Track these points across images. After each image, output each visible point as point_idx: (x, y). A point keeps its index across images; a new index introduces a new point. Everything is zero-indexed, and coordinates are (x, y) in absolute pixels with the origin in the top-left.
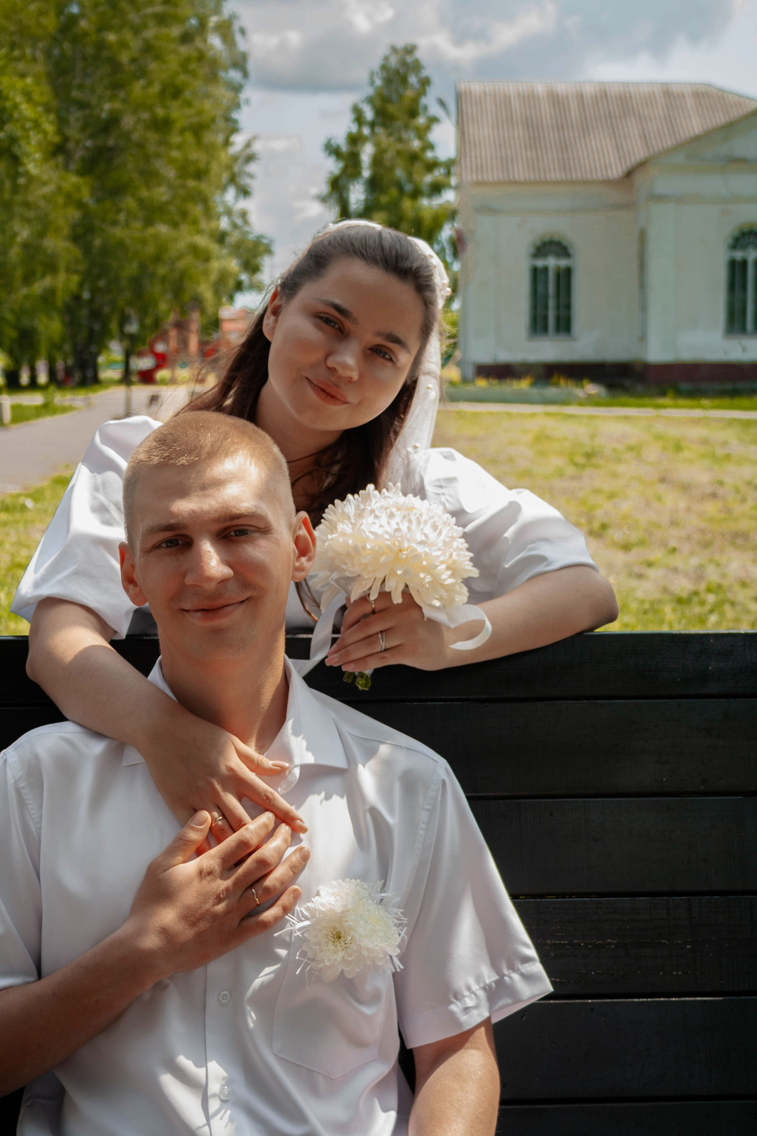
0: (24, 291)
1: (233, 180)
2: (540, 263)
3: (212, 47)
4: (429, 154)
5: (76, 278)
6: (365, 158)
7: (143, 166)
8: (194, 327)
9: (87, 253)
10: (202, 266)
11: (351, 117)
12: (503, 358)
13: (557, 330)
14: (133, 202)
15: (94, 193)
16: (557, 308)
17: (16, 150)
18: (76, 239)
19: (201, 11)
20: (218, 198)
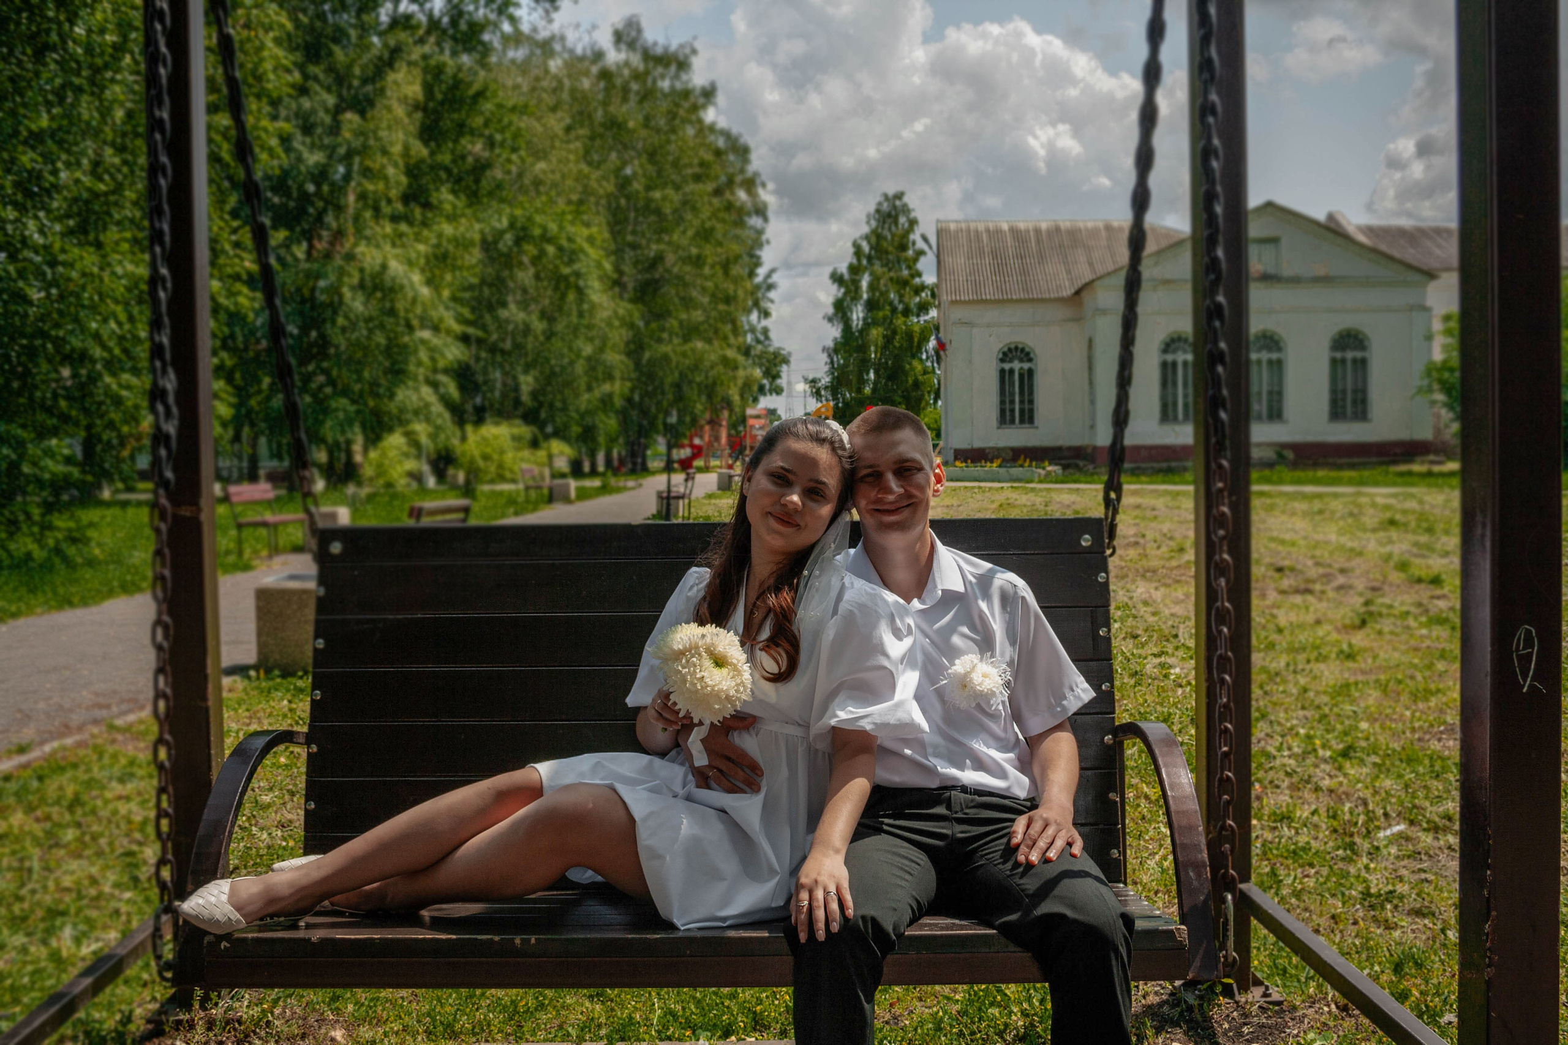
0: (587, 396)
1: (756, 304)
2: (1006, 366)
3: (738, 199)
4: (917, 280)
5: (628, 384)
6: (864, 284)
7: (682, 294)
8: (724, 423)
9: (638, 365)
10: (731, 373)
11: (851, 250)
12: (977, 444)
13: (1022, 421)
14: (675, 323)
15: (643, 317)
16: (1022, 402)
17: (581, 283)
18: (629, 354)
19: (731, 170)
20: (744, 319)
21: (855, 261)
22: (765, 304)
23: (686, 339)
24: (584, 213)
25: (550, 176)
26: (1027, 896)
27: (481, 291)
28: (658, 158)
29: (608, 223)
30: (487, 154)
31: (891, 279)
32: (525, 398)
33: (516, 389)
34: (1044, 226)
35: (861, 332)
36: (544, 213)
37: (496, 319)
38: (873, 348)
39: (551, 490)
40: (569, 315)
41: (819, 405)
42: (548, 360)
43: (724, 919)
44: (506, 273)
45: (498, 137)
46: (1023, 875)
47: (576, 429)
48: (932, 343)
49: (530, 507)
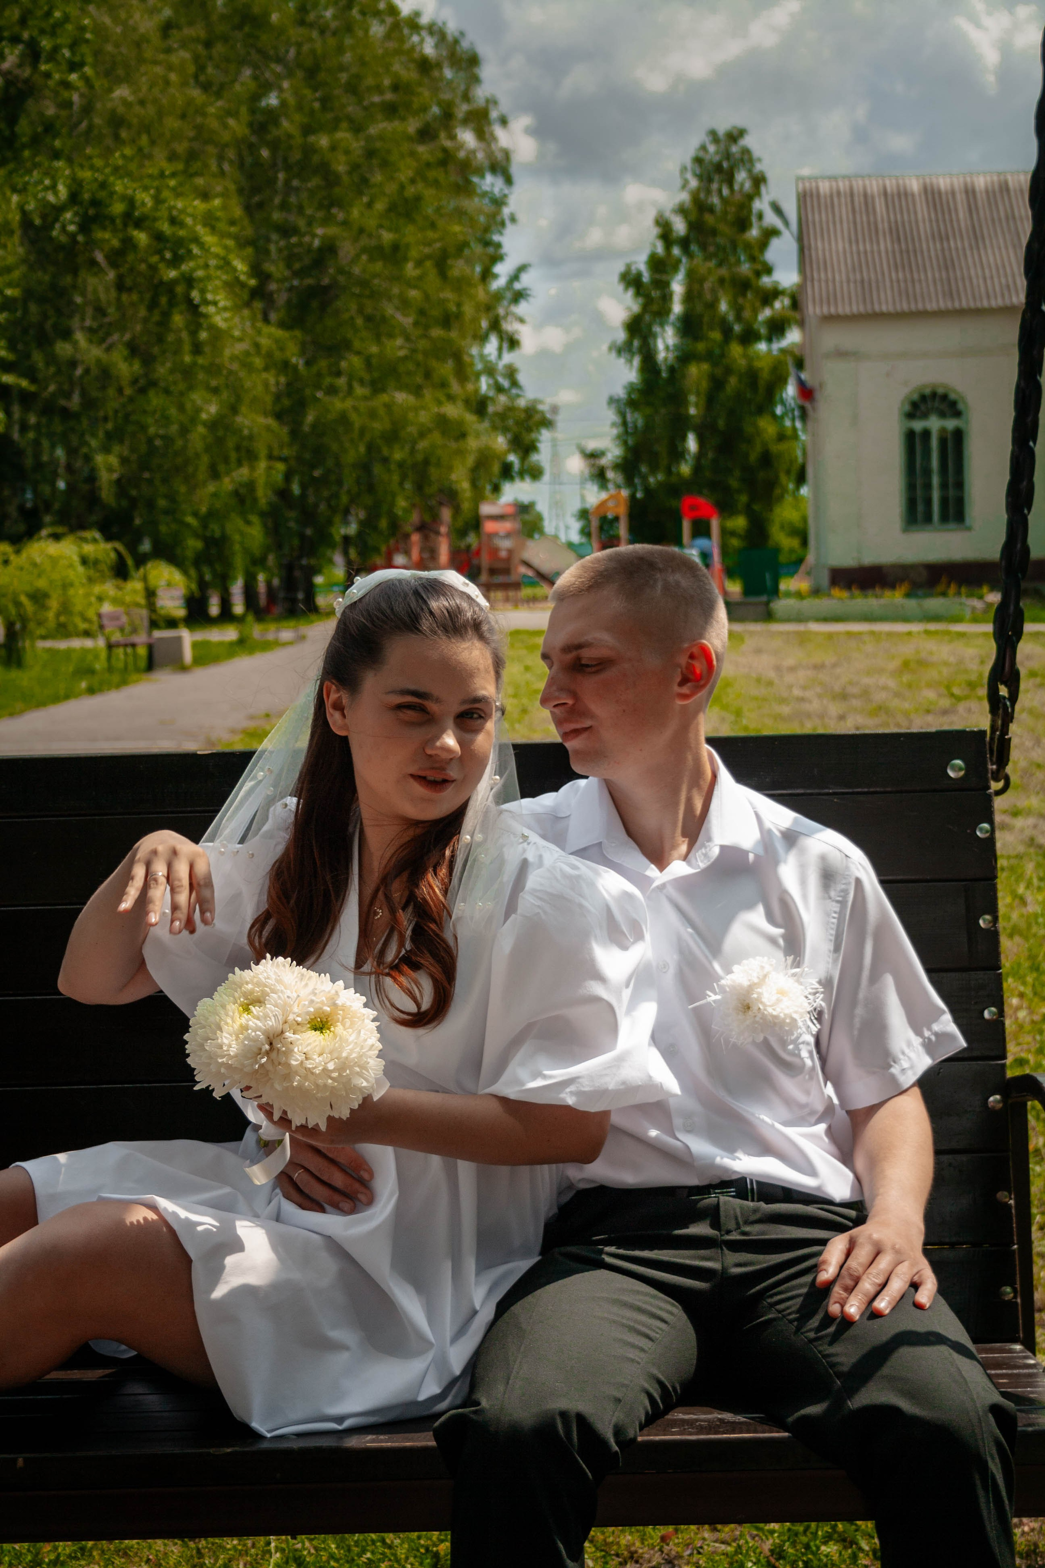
0: (211, 488)
1: (495, 325)
2: (918, 425)
3: (461, 146)
4: (766, 281)
5: (281, 467)
6: (678, 287)
7: (369, 310)
8: (443, 529)
9: (295, 433)
10: (453, 445)
11: (655, 231)
12: (869, 559)
13: (945, 518)
14: (356, 361)
15: (303, 352)
16: (944, 486)
17: (195, 295)
18: (279, 416)
19: (446, 96)
20: (474, 351)
21: (660, 249)
22: (510, 326)
23: (377, 387)
24: (196, 174)
25: (138, 109)
26: (839, 1375)
27: (26, 311)
28: (322, 76)
29: (240, 191)
30: (27, 72)
31: (722, 281)
32: (107, 494)
33: (92, 478)
34: (980, 182)
35: (672, 370)
36: (129, 174)
37: (52, 359)
38: (692, 398)
39: (150, 648)
40: (177, 352)
41: (604, 496)
42: (144, 428)
43: (340, 1419)
44: (68, 279)
45: (46, 43)
46: (835, 1339)
47: (193, 545)
48: (791, 391)
49: (116, 678)
